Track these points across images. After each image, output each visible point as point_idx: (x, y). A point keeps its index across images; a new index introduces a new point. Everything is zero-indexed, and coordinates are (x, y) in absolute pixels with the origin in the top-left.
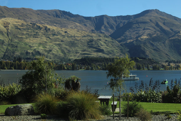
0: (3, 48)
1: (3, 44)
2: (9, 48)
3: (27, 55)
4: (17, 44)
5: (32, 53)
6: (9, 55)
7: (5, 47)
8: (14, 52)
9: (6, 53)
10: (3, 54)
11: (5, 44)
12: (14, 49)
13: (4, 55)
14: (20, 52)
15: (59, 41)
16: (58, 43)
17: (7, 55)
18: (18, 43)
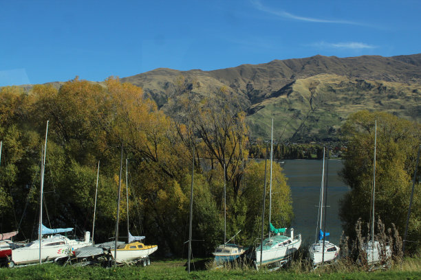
0: (296, 123)
1: (297, 116)
2: (306, 122)
3: (329, 133)
4: (319, 115)
5: (339, 130)
6: (301, 135)
7: (299, 122)
8: (309, 130)
9: (298, 131)
10: (294, 132)
11: (300, 116)
12: (313, 124)
13: (295, 135)
14: (319, 129)
15: (395, 108)
16: (393, 110)
17: (299, 135)
18: (322, 114)
